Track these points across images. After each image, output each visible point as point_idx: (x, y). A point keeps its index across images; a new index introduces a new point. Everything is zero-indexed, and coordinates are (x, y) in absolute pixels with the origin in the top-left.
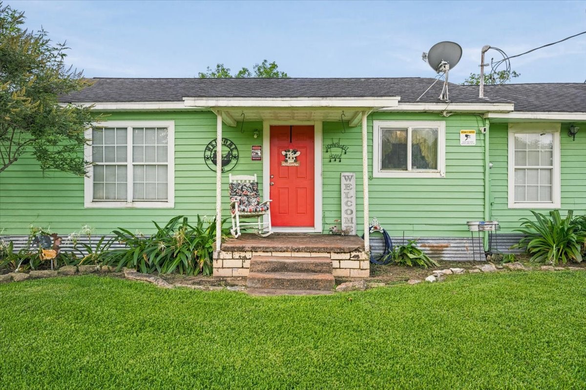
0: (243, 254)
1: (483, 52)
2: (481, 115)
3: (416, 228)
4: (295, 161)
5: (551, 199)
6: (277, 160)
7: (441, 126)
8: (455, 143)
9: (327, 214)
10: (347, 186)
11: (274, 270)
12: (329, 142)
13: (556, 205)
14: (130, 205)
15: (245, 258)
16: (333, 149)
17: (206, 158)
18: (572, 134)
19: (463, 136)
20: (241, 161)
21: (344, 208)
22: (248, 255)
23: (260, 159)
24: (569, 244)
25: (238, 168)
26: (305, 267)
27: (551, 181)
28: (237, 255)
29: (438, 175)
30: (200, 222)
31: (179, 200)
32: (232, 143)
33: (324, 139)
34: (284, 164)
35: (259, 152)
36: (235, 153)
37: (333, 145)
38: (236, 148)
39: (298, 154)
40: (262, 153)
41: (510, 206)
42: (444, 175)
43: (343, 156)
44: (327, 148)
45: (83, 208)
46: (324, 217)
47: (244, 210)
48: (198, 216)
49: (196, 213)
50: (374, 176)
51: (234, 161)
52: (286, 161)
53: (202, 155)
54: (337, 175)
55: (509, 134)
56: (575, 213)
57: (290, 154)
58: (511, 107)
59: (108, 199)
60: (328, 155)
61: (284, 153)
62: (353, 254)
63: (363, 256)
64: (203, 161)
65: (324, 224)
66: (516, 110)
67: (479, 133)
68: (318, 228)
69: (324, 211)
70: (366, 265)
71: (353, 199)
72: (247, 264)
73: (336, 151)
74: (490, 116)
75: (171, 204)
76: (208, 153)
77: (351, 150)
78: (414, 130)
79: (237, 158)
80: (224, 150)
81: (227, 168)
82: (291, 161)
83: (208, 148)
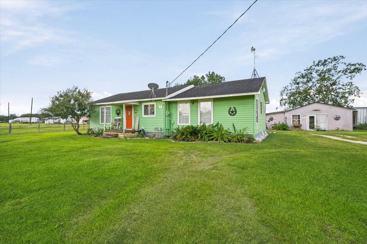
5: (188, 122)
7: (155, 103)
8: (158, 108)
10: (137, 119)
12: (135, 109)
17: (116, 113)
18: (193, 103)
19: (159, 106)
27: (188, 117)
32: (119, 110)
41: (178, 124)
42: (156, 116)
44: (134, 110)
45: (99, 124)
50: (143, 117)
55: (178, 104)
59: (103, 122)
62: (121, 133)
64: (115, 114)
67: (162, 105)
69: (134, 125)
70: (123, 136)
71: (138, 122)
73: (136, 111)
77: (138, 110)
78: (150, 105)
79: (120, 113)
80: (118, 112)
81: (119, 115)
82: (129, 113)
83: (116, 111)
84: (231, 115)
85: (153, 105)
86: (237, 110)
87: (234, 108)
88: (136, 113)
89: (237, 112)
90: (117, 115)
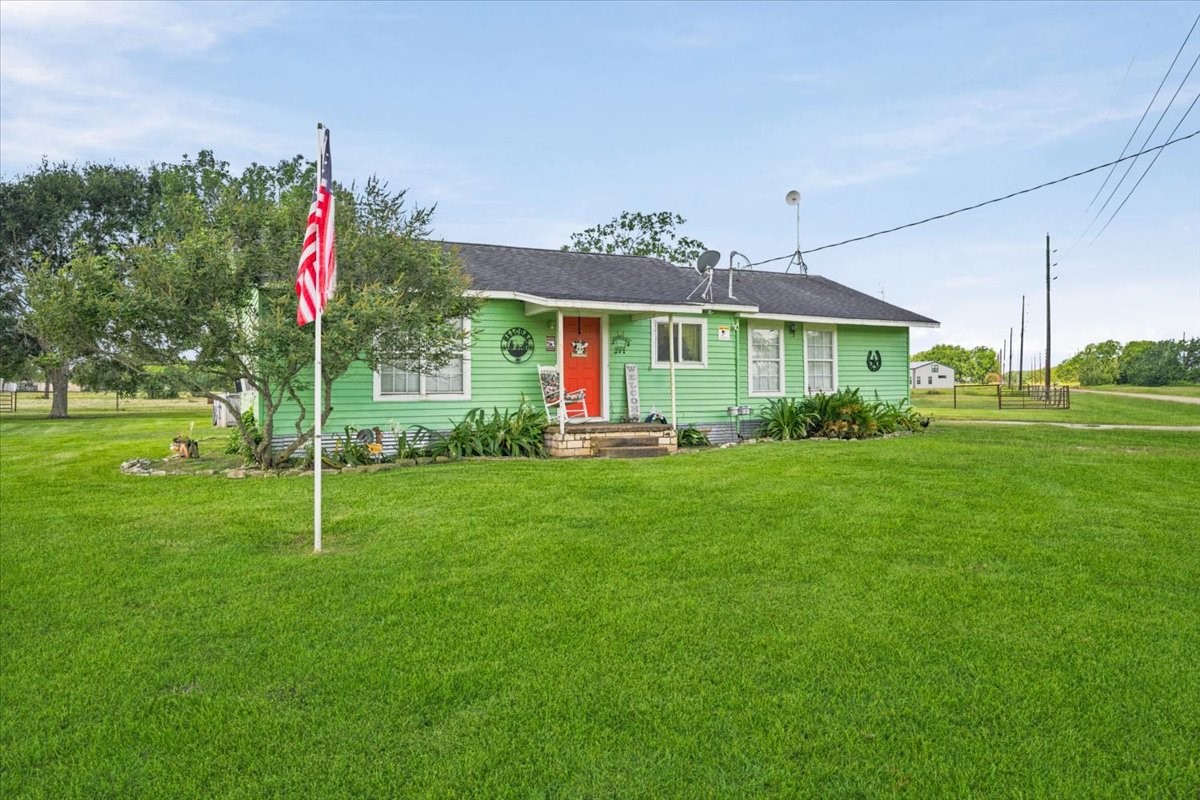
0: (583, 436)
1: (731, 257)
2: (733, 314)
3: (686, 415)
4: (584, 352)
5: (778, 388)
6: (569, 349)
7: (704, 322)
8: (715, 338)
9: (614, 404)
10: (631, 376)
11: (618, 445)
12: (615, 335)
13: (782, 394)
14: (424, 398)
15: (585, 439)
16: (619, 341)
17: (503, 348)
18: (793, 331)
19: (720, 332)
20: (537, 351)
21: (630, 397)
22: (587, 436)
23: (554, 349)
24: (797, 424)
25: (534, 358)
26: (640, 442)
27: (778, 372)
28: (578, 436)
29: (702, 367)
30: (496, 414)
31: (476, 391)
32: (528, 333)
33: (610, 331)
34: (573, 355)
35: (553, 342)
36: (530, 343)
37: (619, 337)
38: (531, 338)
39: (586, 345)
40: (555, 344)
41: (750, 395)
42: (707, 367)
43: (627, 348)
44: (613, 341)
45: (370, 401)
46: (611, 406)
47: (570, 399)
48: (495, 408)
49: (493, 405)
50: (653, 367)
51: (529, 352)
52: (576, 352)
53: (498, 344)
54: (622, 366)
55: (749, 330)
56: (796, 400)
57: (579, 345)
58: (756, 309)
59: (398, 391)
60: (614, 346)
61: (574, 344)
62: (666, 432)
63: (673, 433)
64: (499, 350)
65: (612, 413)
66: (761, 311)
67: (732, 329)
68: (606, 416)
69: (611, 401)
70: (675, 441)
71: (637, 389)
72: (587, 444)
73: (621, 343)
74: (742, 315)
75: (467, 396)
76: (505, 343)
77: (633, 342)
78: (683, 325)
79: (532, 348)
80: (518, 341)
81: (523, 358)
82: (580, 352)
83: (505, 338)
84: (872, 370)
85: (699, 327)
86: (883, 359)
87: (877, 352)
88: (618, 350)
89: (883, 364)
90: (513, 359)
